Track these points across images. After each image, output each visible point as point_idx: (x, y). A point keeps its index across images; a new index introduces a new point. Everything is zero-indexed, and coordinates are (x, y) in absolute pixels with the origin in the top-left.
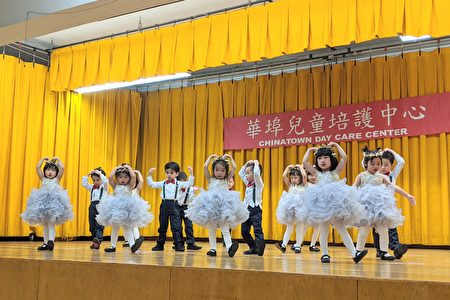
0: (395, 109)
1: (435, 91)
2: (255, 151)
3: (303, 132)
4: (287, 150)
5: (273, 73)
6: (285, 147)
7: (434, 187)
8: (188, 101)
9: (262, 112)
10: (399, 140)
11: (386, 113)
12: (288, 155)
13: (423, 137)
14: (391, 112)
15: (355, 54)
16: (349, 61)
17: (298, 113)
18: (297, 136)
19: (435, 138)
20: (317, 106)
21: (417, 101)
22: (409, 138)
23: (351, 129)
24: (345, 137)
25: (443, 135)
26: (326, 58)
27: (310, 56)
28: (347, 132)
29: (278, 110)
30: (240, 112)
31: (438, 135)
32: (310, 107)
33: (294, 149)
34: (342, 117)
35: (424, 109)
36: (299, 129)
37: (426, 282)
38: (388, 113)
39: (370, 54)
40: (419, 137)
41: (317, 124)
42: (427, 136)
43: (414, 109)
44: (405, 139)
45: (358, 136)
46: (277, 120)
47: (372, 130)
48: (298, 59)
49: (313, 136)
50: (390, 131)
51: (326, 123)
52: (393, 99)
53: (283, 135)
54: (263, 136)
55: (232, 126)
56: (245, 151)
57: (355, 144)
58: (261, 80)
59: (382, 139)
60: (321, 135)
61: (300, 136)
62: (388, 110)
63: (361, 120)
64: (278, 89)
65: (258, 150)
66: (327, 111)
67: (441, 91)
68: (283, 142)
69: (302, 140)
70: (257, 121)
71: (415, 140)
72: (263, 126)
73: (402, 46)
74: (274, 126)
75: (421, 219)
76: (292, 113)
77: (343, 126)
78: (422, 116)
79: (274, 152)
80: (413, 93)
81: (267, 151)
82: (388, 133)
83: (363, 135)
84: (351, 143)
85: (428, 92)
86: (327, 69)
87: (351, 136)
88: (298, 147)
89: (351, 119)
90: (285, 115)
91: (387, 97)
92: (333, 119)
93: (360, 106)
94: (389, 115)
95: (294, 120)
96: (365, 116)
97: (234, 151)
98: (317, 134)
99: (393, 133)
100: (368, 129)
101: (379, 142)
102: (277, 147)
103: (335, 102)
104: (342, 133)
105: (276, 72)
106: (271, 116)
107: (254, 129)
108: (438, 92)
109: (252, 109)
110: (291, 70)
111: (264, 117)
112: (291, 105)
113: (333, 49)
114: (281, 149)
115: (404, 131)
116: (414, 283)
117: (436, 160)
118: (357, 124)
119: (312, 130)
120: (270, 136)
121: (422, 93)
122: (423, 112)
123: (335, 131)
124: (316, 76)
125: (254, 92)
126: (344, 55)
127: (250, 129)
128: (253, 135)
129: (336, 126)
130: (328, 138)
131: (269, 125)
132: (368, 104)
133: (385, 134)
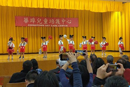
2: (26, 27)
3: (42, 23)
6: (36, 27)
10: (66, 28)
14: (64, 21)
17: (40, 18)
18: (40, 24)
21: (70, 19)
24: (53, 26)
28: (54, 24)
29: (33, 16)
31: (74, 27)
32: (43, 16)
34: (53, 21)
35: (71, 21)
36: (40, 22)
41: (46, 21)
42: (72, 27)
43: (69, 21)
45: (57, 26)
47: (60, 25)
49: (45, 25)
51: (48, 22)
54: (29, 23)
56: (23, 27)
57: (56, 28)
60: (47, 24)
65: (28, 27)
68: (36, 25)
70: (27, 18)
74: (33, 20)
76: (38, 17)
78: (71, 23)
80: (69, 17)
81: (31, 27)
83: (58, 26)
85: (71, 17)
87: (55, 26)
88: (40, 27)
90: (36, 18)
91: (63, 17)
92: (50, 21)
95: (39, 20)
96: (58, 21)
97: (19, 27)
101: (61, 28)
102: (34, 27)
103: (50, 16)
107: (26, 21)
115: (67, 26)
118: (56, 23)
119: (44, 23)
120: (32, 23)
127: (25, 20)
128: (26, 22)
129: (51, 23)
130: (49, 25)
131: (31, 20)
132: (59, 18)
133: (63, 26)
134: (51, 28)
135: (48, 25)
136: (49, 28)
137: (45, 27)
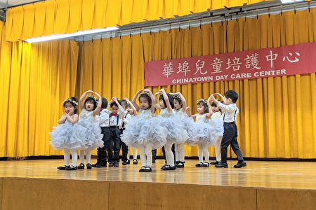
0: (276, 55)
1: (307, 41)
2: (169, 87)
3: (206, 72)
4: (194, 86)
5: (182, 27)
6: (192, 84)
7: (307, 115)
8: (116, 48)
9: (174, 57)
10: (280, 78)
11: (269, 58)
12: (194, 90)
13: (298, 76)
14: (274, 57)
15: (245, 12)
16: (241, 17)
17: (202, 57)
18: (201, 76)
19: (307, 77)
20: (217, 52)
21: (293, 48)
22: (288, 76)
23: (243, 70)
24: (238, 76)
25: (313, 75)
26: (223, 15)
27: (211, 14)
28: (240, 72)
29: (186, 56)
30: (157, 57)
31: (309, 75)
32: (212, 53)
33: (199, 85)
34: (236, 61)
35: (298, 54)
36: (203, 70)
37: (309, 191)
38: (271, 58)
39: (257, 13)
40: (295, 76)
41: (217, 67)
42: (301, 75)
43: (291, 54)
44: (285, 78)
45: (248, 75)
46: (186, 63)
47: (259, 71)
48: (202, 17)
49: (214, 76)
50: (273, 72)
51: (224, 65)
52: (275, 47)
53: (191, 75)
54: (175, 76)
55: (151, 69)
57: (246, 82)
58: (173, 32)
59: (267, 78)
60: (220, 74)
61: (204, 76)
62: (271, 55)
63: (250, 63)
64: (186, 39)
65: (172, 86)
66: (225, 56)
67: (311, 41)
68: (191, 80)
69: (205, 79)
70: (170, 64)
71: (292, 78)
72: (175, 68)
73: (281, 7)
74: (184, 68)
75: (297, 139)
76: (197, 58)
77: (236, 68)
78: (297, 60)
79: (184, 88)
80: (290, 43)
81: (178, 87)
82: (271, 73)
83: (252, 75)
84: (243, 80)
85: (301, 42)
86: (224, 24)
87: (243, 75)
88: (202, 84)
89: (243, 62)
90: (192, 60)
91: (270, 46)
93: (249, 52)
94: (272, 60)
95: (199, 63)
96: (253, 60)
97: (153, 87)
98: (217, 74)
99: (275, 73)
100: (256, 70)
101: (265, 80)
102: (187, 84)
103: (231, 50)
104: (236, 73)
105: (185, 26)
106: (182, 60)
107: (168, 70)
108: (309, 41)
109: (167, 55)
110: (196, 25)
111: (176, 61)
112: (196, 52)
113: (229, 9)
114: (190, 86)
115: (284, 71)
116: (300, 191)
117: (308, 94)
118: (248, 66)
119: (213, 70)
120: (181, 76)
121: (297, 43)
122: (298, 57)
123: (230, 72)
124: (216, 29)
125: (168, 41)
126: (237, 13)
127: (165, 70)
128: (168, 75)
129: (231, 68)
130: (226, 77)
131: (180, 67)
132: (256, 51)
133: (269, 74)
134: (231, 83)
135: (222, 78)
136: (226, 83)
137: (215, 83)
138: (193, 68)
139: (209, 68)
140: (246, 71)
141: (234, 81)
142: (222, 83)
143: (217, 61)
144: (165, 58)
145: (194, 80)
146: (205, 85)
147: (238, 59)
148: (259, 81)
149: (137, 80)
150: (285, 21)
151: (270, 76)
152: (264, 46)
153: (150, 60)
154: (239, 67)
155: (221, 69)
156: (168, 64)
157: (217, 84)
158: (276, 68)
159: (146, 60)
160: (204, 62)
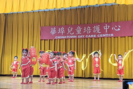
0: (109, 26)
2: (54, 40)
3: (73, 33)
4: (67, 40)
6: (66, 39)
8: (25, 18)
9: (57, 25)
10: (110, 38)
11: (105, 28)
12: (67, 42)
13: (119, 38)
14: (107, 27)
17: (71, 26)
19: (124, 38)
20: (79, 23)
21: (117, 23)
22: (114, 37)
23: (92, 33)
24: (89, 36)
25: (127, 37)
28: (90, 34)
30: (47, 24)
31: (125, 37)
32: (76, 24)
33: (69, 40)
34: (88, 28)
35: (120, 27)
36: (72, 32)
38: (106, 28)
40: (118, 37)
41: (79, 31)
42: (121, 37)
43: (116, 26)
44: (113, 38)
45: (95, 36)
46: (63, 28)
47: (100, 34)
49: (77, 35)
50: (107, 35)
51: (82, 30)
52: (108, 22)
53: (65, 34)
54: (57, 34)
55: (44, 30)
56: (50, 40)
58: (56, 12)
59: (104, 38)
61: (72, 35)
62: (106, 26)
63: (96, 30)
64: (63, 16)
65: (55, 40)
66: (83, 25)
67: (126, 20)
68: (65, 37)
69: (73, 37)
70: (55, 28)
71: (116, 38)
72: (57, 30)
74: (62, 30)
76: (69, 26)
78: (119, 29)
79: (62, 41)
80: (116, 20)
81: (59, 40)
82: (106, 35)
83: (97, 36)
84: (92, 38)
85: (121, 20)
86: (83, 9)
87: (92, 36)
88: (71, 39)
89: (92, 29)
90: (66, 27)
91: (106, 21)
92: (85, 29)
93: (95, 24)
94: (106, 29)
96: (97, 29)
97: (45, 40)
98: (79, 35)
99: (108, 35)
100: (98, 34)
101: (103, 39)
102: (63, 39)
103: (86, 22)
104: (88, 35)
107: (53, 31)
109: (53, 23)
111: (58, 27)
112: (68, 23)
114: (64, 40)
115: (112, 35)
117: (124, 47)
118: (94, 31)
119: (77, 33)
120: (60, 35)
121: (119, 21)
122: (119, 28)
123: (86, 34)
125: (53, 17)
127: (52, 31)
128: (53, 34)
129: (86, 32)
130: (83, 36)
131: (59, 30)
132: (98, 24)
133: (105, 36)
134: (86, 40)
135: (81, 37)
136: (83, 39)
137: (77, 39)
138: (66, 31)
139: (74, 31)
140: (94, 34)
141: (87, 38)
142: (81, 39)
143: (79, 28)
144: (52, 25)
145: (67, 37)
146: (73, 40)
147: (90, 28)
148: (100, 39)
149: (37, 36)
150: (113, 9)
151: (105, 37)
152: (103, 22)
153: (44, 26)
154: (90, 31)
155: (81, 32)
156: (53, 28)
157: (79, 40)
158: (108, 33)
159: (42, 26)
160: (72, 28)
